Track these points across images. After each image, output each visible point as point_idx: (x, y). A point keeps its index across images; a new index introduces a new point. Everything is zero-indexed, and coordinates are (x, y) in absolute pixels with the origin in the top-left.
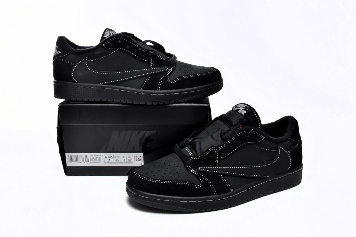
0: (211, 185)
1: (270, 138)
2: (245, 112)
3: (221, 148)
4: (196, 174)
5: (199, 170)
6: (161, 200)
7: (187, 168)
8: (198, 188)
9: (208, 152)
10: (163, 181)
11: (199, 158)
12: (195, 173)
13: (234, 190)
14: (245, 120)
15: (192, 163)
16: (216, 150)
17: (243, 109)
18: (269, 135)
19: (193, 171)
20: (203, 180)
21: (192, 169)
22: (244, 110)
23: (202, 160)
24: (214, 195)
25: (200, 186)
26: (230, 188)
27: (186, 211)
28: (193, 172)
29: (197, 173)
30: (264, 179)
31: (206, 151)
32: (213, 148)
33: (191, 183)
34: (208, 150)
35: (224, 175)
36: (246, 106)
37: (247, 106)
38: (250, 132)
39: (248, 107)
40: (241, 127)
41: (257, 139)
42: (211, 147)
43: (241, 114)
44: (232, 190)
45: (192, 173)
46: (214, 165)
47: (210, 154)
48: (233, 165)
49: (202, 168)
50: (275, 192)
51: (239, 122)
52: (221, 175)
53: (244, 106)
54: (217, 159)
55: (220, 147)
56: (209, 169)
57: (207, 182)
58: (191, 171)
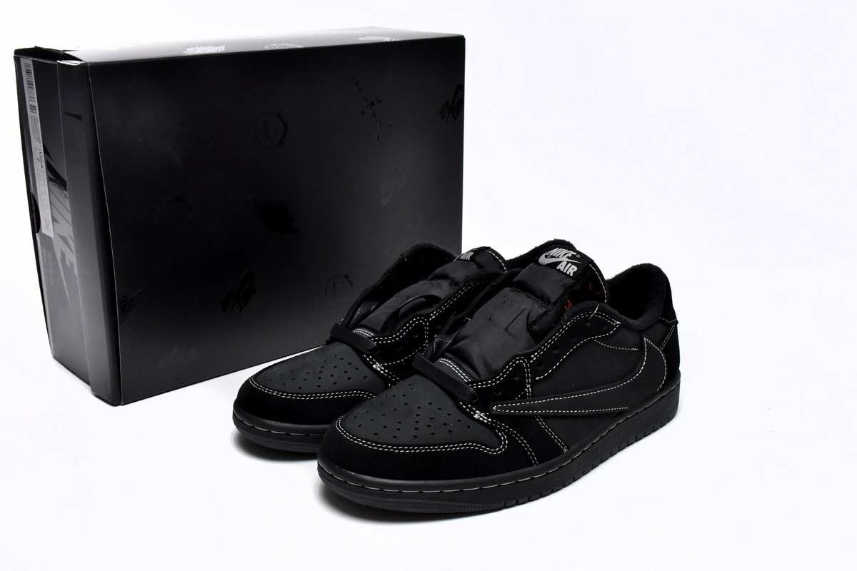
0: (524, 443)
1: (629, 323)
2: (576, 269)
3: (535, 356)
4: (488, 421)
5: (493, 413)
6: (421, 492)
7: (463, 411)
8: (497, 454)
9: (508, 370)
10: (419, 447)
11: (490, 384)
12: (484, 419)
13: (568, 448)
14: (577, 288)
15: (475, 398)
16: (524, 362)
17: (568, 262)
18: (626, 317)
19: (481, 417)
20: (506, 434)
21: (477, 412)
22: (570, 264)
23: (497, 388)
24: (532, 465)
25: (502, 448)
26: (562, 445)
27: (473, 510)
28: (481, 419)
29: (490, 420)
30: (620, 414)
31: (504, 368)
32: (518, 360)
33: (482, 444)
34: (507, 364)
35: (545, 417)
36: (573, 255)
37: (575, 254)
38: (592, 314)
39: (578, 256)
40: (570, 304)
41: (604, 328)
42: (515, 357)
43: (566, 274)
44: (565, 450)
45: (478, 421)
46: (524, 397)
47: (514, 373)
48: (562, 393)
49: (499, 408)
50: (637, 439)
51: (564, 293)
52: (539, 419)
53: (570, 255)
54: (528, 383)
55: (532, 356)
56: (514, 408)
57: (514, 439)
58: (476, 416)
